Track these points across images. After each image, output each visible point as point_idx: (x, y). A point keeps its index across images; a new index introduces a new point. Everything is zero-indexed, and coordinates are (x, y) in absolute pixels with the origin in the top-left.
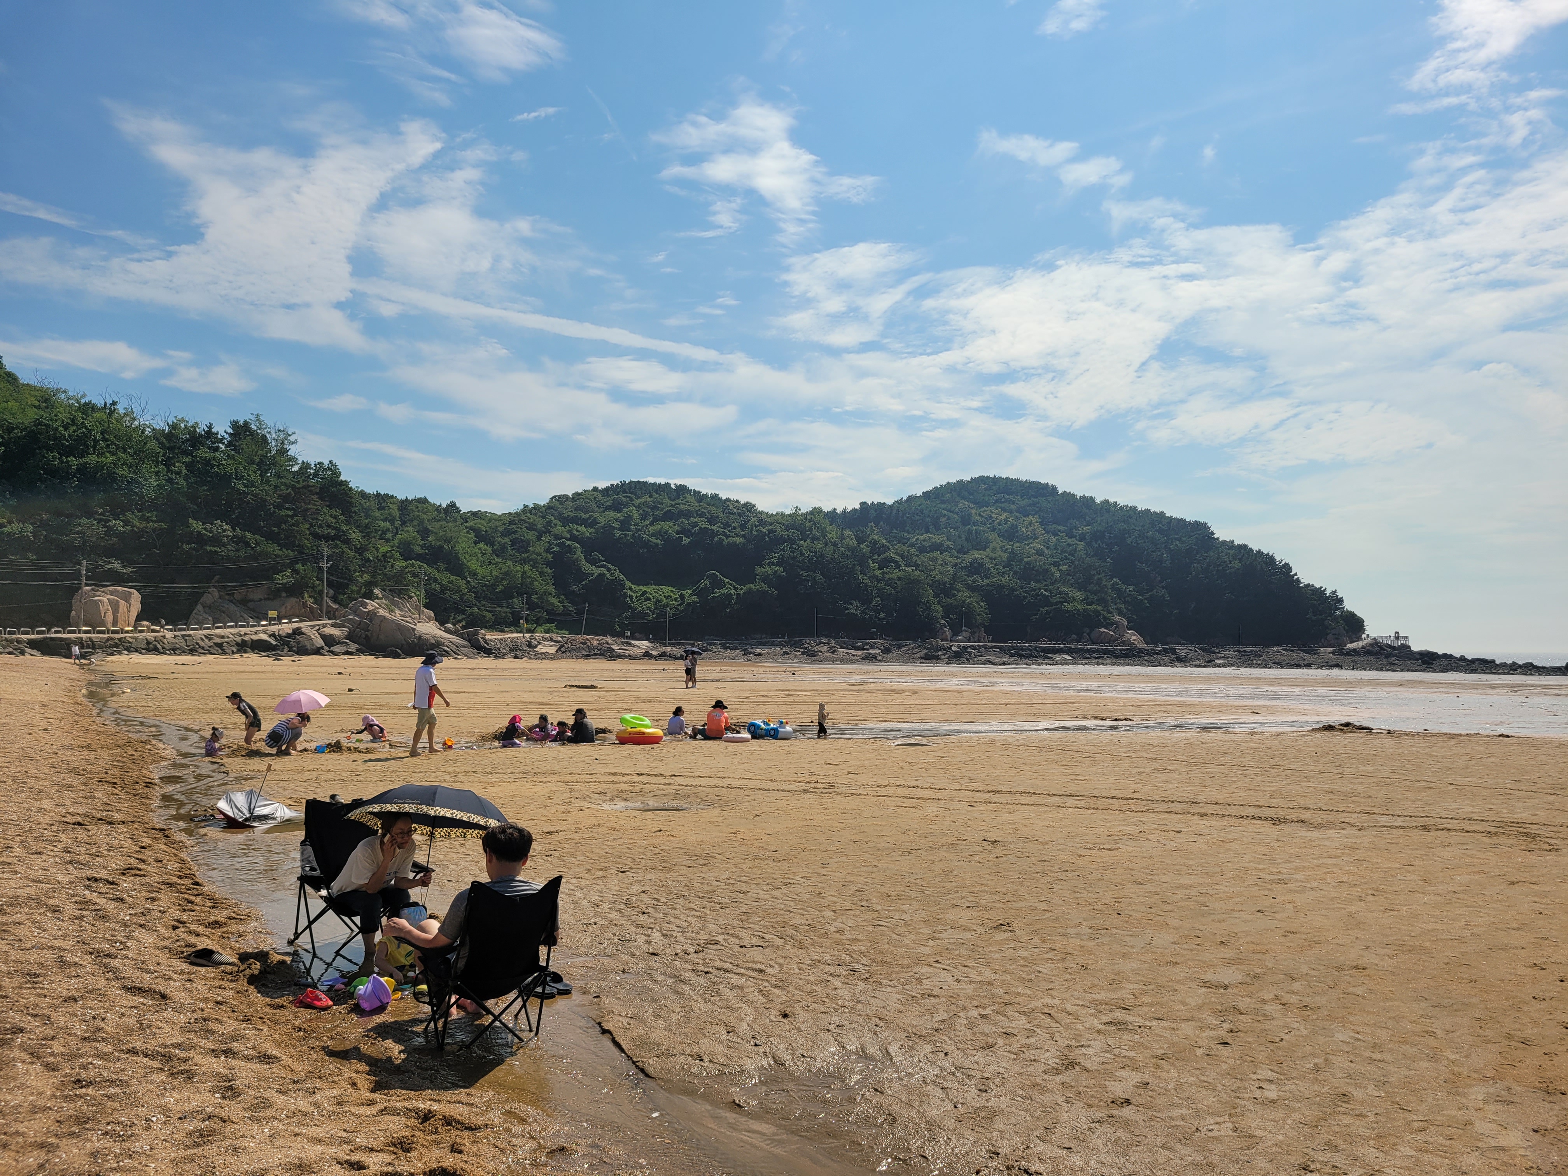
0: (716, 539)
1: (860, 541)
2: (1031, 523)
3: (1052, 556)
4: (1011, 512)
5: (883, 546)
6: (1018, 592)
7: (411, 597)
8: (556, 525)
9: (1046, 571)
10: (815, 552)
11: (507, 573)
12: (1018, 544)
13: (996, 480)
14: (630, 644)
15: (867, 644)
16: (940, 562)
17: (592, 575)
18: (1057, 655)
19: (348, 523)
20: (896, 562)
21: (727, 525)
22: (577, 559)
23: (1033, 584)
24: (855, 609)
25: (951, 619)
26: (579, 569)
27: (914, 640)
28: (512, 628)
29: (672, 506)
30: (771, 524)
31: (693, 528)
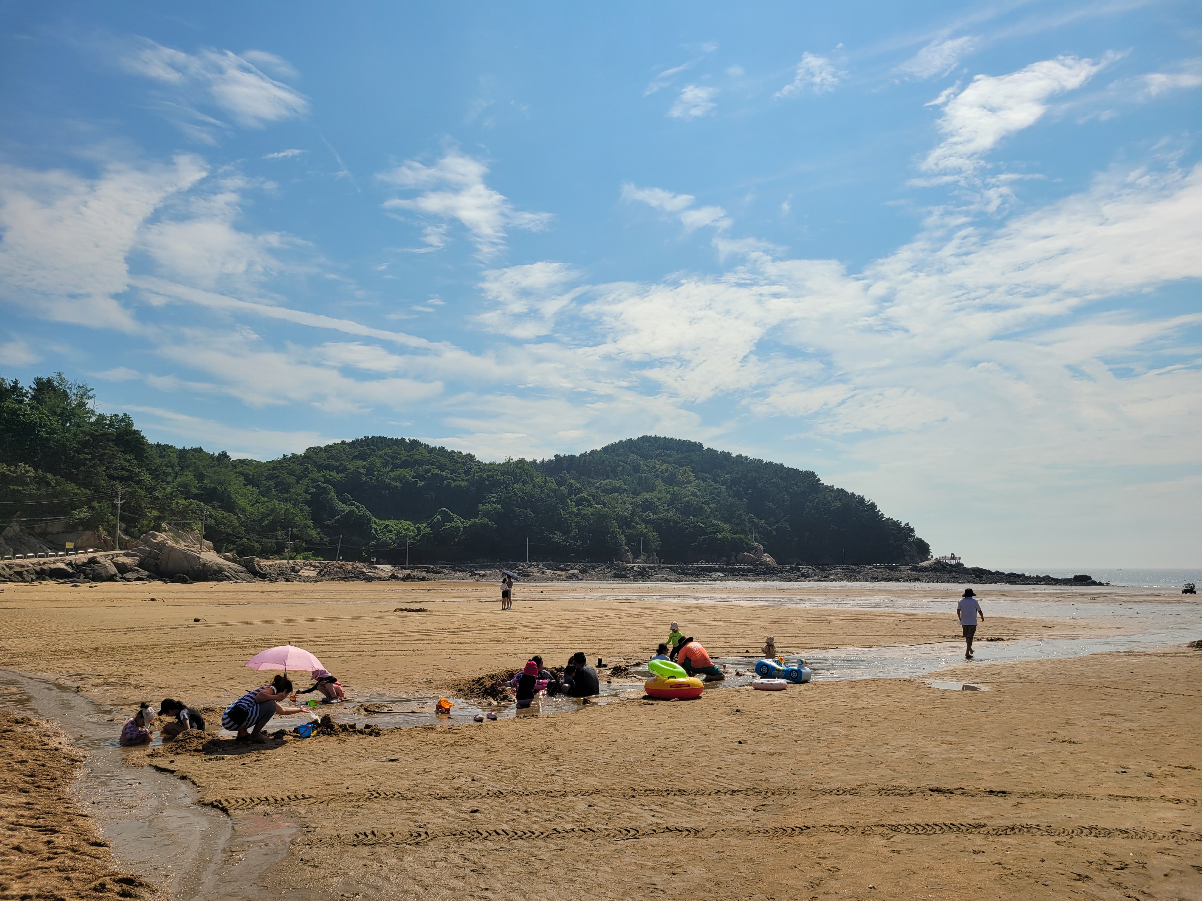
0: (445, 482)
1: (560, 484)
2: (685, 472)
3: (703, 497)
4: (669, 463)
5: (579, 489)
6: (681, 525)
7: (194, 530)
8: (312, 471)
9: (701, 508)
10: (526, 493)
11: (273, 510)
12: (677, 488)
13: (656, 439)
14: (376, 568)
15: (568, 566)
16: (620, 501)
17: (344, 511)
18: (714, 573)
19: (140, 466)
20: (588, 501)
21: (453, 471)
22: (331, 499)
23: (692, 518)
24: (558, 538)
25: (632, 545)
26: (332, 507)
27: (604, 562)
28: (277, 556)
29: (408, 456)
30: (489, 471)
31: (426, 474)
